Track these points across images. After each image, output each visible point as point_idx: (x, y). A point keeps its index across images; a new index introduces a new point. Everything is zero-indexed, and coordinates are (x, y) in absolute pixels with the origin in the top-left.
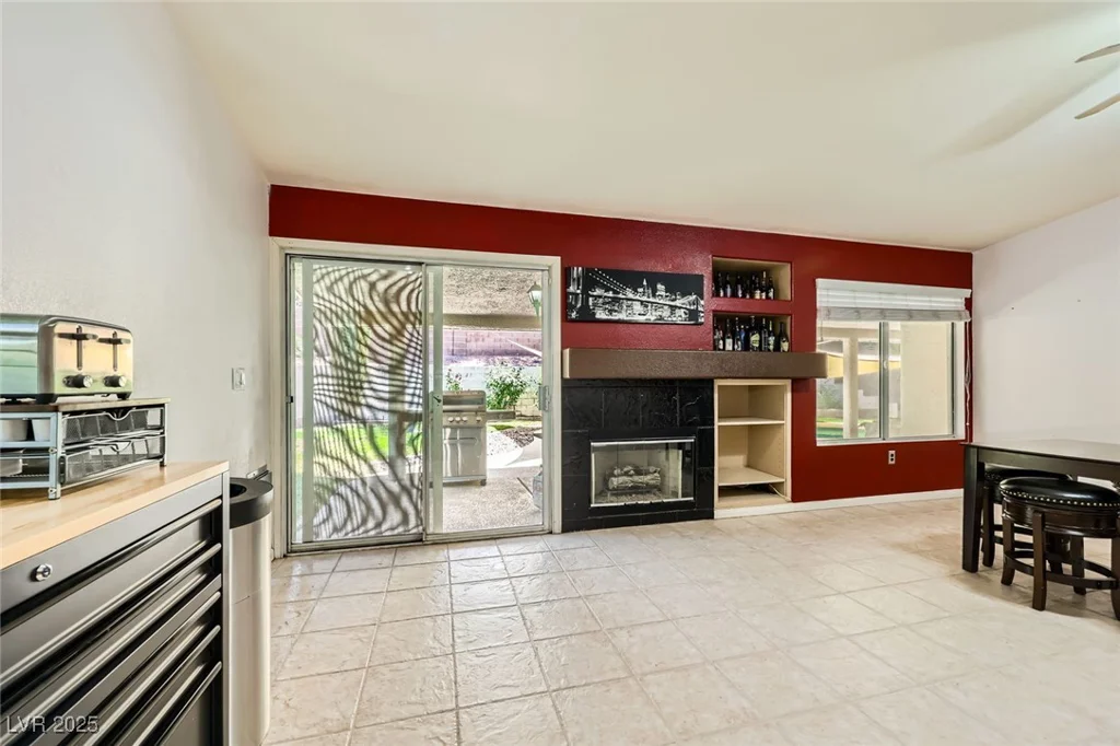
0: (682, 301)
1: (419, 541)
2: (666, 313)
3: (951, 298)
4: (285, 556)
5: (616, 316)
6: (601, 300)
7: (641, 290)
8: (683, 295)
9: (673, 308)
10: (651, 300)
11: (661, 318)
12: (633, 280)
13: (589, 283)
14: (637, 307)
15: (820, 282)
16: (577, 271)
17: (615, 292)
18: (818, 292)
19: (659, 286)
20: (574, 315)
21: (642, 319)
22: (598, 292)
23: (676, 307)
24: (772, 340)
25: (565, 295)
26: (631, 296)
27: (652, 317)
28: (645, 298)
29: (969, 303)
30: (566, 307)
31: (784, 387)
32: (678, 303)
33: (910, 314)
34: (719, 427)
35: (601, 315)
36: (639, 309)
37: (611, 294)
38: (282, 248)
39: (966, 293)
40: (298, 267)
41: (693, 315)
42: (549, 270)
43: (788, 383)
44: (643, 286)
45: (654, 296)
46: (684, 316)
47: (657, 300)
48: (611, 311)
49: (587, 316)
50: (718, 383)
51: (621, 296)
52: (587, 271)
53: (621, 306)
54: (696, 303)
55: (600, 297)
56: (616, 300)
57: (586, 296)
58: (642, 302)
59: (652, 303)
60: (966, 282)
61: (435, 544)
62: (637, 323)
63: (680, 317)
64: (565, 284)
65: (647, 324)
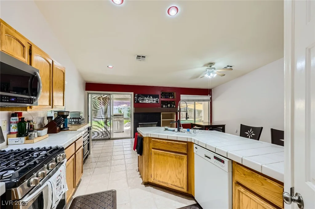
1: (109, 139)
2: (152, 101)
3: (208, 97)
8: (155, 98)
9: (153, 100)
10: (149, 99)
11: (151, 102)
12: (146, 96)
13: (138, 97)
14: (147, 100)
15: (181, 95)
16: (136, 95)
17: (143, 98)
18: (181, 97)
19: (151, 97)
20: (136, 102)
21: (148, 102)
22: (140, 98)
24: (173, 105)
25: (134, 99)
26: (146, 98)
27: (149, 102)
29: (211, 98)
30: (134, 101)
31: (174, 114)
32: (154, 100)
34: (162, 121)
35: (140, 102)
36: (147, 101)
38: (87, 92)
40: (90, 95)
41: (157, 101)
42: (132, 94)
44: (148, 97)
48: (142, 101)
49: (138, 102)
50: (162, 113)
52: (138, 94)
53: (144, 100)
54: (158, 99)
56: (143, 99)
57: (138, 99)
60: (211, 95)
61: (112, 139)
62: (147, 103)
63: (155, 102)
64: (134, 97)
65: (149, 103)
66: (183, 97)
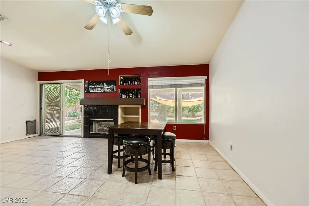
0: (110, 87)
1: (59, 136)
2: (106, 90)
3: (202, 79)
4: (40, 135)
5: (95, 91)
6: (91, 88)
7: (100, 85)
8: (110, 86)
9: (108, 89)
10: (103, 87)
11: (105, 91)
12: (99, 83)
13: (89, 84)
14: (99, 89)
15: (149, 79)
16: (87, 82)
17: (95, 86)
18: (149, 81)
19: (104, 84)
21: (100, 91)
22: (91, 86)
23: (108, 88)
25: (85, 87)
26: (98, 86)
27: (103, 91)
28: (101, 87)
30: (85, 90)
32: (109, 87)
33: (181, 86)
35: (91, 91)
36: (100, 89)
37: (93, 86)
38: (39, 83)
39: (206, 77)
41: (113, 90)
42: (82, 82)
43: (140, 106)
44: (101, 84)
45: (103, 86)
46: (110, 90)
47: (104, 87)
48: (93, 90)
49: (88, 92)
50: (120, 106)
51: (96, 87)
52: (89, 82)
54: (113, 87)
55: (91, 87)
56: (95, 88)
57: (88, 87)
58: (100, 88)
59: (103, 88)
61: (62, 137)
62: (99, 93)
63: (109, 90)
64: (85, 85)
65: (101, 93)
66: (152, 81)
